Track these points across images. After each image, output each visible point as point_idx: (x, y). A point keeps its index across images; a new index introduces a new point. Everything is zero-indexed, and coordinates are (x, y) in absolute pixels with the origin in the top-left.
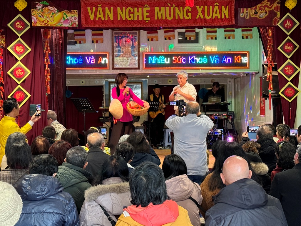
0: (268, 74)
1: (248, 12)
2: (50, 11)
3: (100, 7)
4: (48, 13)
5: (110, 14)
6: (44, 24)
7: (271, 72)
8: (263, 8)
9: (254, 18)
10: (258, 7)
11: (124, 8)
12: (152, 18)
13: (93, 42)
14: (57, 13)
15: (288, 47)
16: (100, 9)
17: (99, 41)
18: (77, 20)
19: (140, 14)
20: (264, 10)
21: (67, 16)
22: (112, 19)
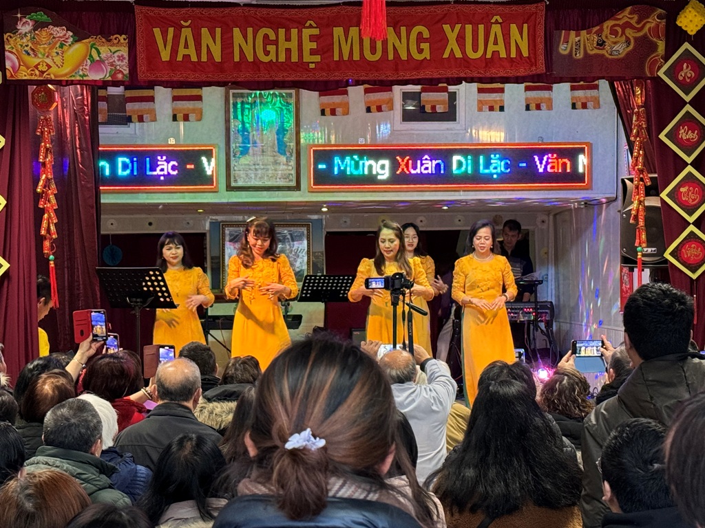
0: (635, 206)
1: (579, 41)
2: (54, 38)
3: (187, 27)
4: (50, 44)
5: (213, 46)
6: (37, 72)
7: (642, 199)
8: (620, 30)
9: (596, 56)
10: (607, 27)
11: (250, 30)
12: (326, 55)
13: (175, 118)
14: (72, 43)
15: (687, 134)
16: (187, 33)
17: (192, 117)
18: (126, 61)
19: (293, 45)
20: (622, 35)
21: (99, 53)
22: (218, 58)
